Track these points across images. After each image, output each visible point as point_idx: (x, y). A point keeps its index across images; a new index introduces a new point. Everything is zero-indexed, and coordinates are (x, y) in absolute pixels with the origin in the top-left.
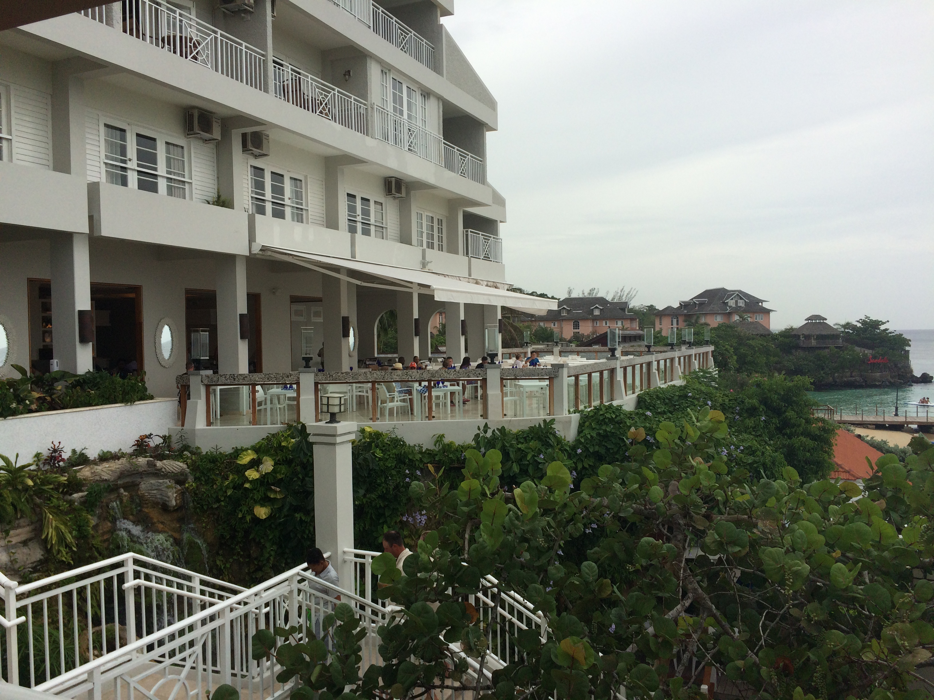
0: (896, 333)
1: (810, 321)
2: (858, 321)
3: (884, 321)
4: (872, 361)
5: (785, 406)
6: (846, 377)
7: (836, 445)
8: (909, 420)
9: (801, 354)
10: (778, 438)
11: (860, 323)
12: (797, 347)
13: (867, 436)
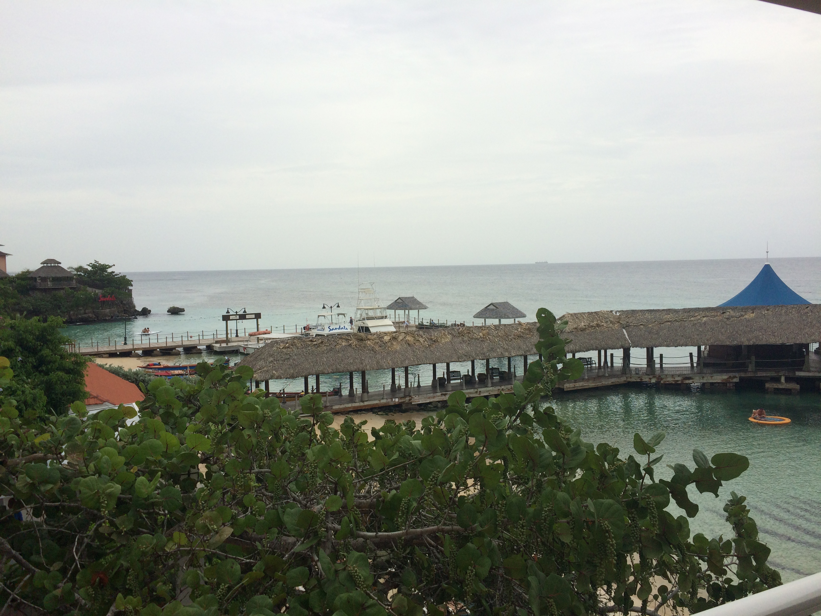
0: (120, 275)
1: (45, 265)
2: (88, 265)
3: (110, 265)
4: (102, 299)
5: (40, 345)
6: (80, 315)
7: (87, 375)
8: (135, 347)
9: (38, 295)
10: (35, 376)
11: (91, 266)
12: (34, 289)
13: (106, 364)
